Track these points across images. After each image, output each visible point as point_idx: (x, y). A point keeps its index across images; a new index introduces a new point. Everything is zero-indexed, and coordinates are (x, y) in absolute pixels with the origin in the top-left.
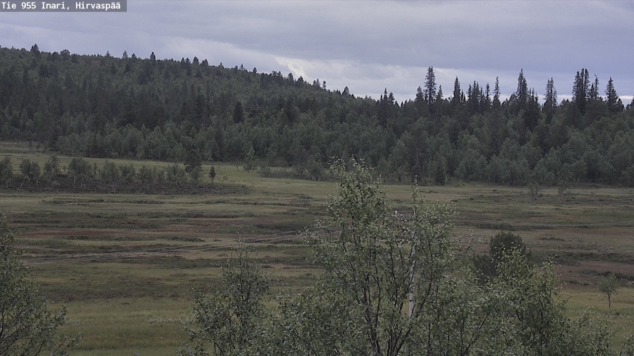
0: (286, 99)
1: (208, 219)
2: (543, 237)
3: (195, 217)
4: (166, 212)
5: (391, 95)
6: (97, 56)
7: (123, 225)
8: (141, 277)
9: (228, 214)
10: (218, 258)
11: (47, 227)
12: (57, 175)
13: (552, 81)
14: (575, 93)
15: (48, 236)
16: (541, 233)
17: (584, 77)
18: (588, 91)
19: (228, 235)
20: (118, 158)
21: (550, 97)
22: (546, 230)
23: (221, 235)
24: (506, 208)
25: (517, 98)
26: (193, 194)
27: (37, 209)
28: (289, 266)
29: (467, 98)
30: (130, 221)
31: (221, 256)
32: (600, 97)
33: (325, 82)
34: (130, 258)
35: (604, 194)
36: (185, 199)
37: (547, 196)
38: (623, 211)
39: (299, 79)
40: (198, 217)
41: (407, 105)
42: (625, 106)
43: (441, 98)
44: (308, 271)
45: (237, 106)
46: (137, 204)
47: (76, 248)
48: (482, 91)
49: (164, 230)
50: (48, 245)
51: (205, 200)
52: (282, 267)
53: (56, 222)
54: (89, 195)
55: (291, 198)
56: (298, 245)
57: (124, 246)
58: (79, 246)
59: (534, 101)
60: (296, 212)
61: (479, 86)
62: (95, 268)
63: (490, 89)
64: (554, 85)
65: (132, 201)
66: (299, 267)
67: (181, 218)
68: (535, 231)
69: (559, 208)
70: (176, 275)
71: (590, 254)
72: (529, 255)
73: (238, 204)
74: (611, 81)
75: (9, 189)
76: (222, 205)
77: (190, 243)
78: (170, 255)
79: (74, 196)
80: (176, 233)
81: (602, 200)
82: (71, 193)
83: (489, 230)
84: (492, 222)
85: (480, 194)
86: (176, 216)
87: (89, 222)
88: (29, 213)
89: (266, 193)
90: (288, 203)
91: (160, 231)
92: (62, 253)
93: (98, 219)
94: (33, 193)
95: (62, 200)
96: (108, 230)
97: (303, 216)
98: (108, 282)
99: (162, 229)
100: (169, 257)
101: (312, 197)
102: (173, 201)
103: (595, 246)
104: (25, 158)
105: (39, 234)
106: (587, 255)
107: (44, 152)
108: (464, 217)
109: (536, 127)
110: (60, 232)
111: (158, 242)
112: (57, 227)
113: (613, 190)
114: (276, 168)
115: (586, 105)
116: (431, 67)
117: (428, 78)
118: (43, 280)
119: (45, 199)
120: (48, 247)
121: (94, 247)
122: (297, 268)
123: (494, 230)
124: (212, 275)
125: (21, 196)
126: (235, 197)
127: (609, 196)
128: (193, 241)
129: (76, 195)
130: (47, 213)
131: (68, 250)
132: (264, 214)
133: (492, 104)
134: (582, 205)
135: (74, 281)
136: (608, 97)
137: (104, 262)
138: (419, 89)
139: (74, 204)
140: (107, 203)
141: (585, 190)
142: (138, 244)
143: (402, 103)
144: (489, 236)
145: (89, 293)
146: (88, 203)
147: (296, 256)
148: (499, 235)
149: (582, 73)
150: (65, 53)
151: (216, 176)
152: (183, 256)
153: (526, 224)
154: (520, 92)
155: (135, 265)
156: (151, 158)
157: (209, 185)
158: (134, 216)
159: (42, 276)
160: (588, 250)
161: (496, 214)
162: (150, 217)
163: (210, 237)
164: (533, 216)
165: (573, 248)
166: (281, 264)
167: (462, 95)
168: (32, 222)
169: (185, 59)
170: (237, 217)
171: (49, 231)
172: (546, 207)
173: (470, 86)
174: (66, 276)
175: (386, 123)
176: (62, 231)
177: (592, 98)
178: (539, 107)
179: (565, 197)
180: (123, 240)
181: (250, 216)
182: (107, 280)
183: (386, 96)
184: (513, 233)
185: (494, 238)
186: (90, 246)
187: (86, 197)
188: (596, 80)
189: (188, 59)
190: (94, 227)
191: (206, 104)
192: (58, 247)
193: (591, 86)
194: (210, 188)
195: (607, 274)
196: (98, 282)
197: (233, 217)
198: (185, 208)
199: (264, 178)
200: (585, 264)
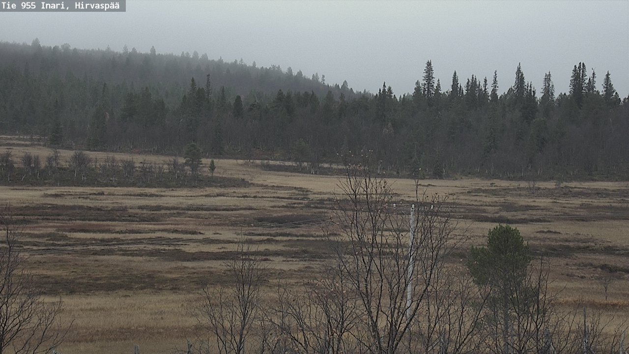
0: (285, 93)
1: (208, 212)
2: (539, 230)
3: (195, 210)
4: (166, 205)
5: (390, 89)
6: (97, 50)
7: (123, 218)
8: (141, 269)
9: (228, 208)
10: (218, 251)
11: (48, 219)
12: (58, 168)
13: (550, 75)
14: (572, 87)
15: (49, 229)
16: (539, 226)
17: (581, 71)
18: (585, 85)
19: (227, 228)
20: (118, 152)
21: (548, 91)
22: (543, 223)
23: (220, 228)
24: (504, 201)
25: (515, 92)
26: (193, 187)
27: (38, 202)
28: (289, 259)
29: (465, 92)
30: (131, 214)
31: (221, 249)
32: (597, 90)
33: (324, 76)
34: (131, 251)
35: (602, 187)
36: (185, 192)
37: (545, 190)
38: (620, 204)
39: (298, 72)
40: (198, 210)
41: (404, 100)
42: (622, 100)
43: (440, 91)
44: (307, 264)
45: (236, 100)
46: (137, 197)
47: (77, 241)
48: (479, 85)
49: (164, 223)
50: (49, 238)
51: (205, 193)
52: (282, 260)
53: (58, 215)
54: (91, 188)
55: (290, 192)
56: (298, 238)
57: (123, 239)
58: (79, 238)
59: (531, 95)
60: (296, 205)
61: (477, 80)
62: (96, 261)
63: (487, 82)
64: (551, 78)
65: (132, 194)
66: (298, 260)
67: (180, 211)
68: (532, 224)
69: (555, 201)
70: (175, 268)
71: (588, 247)
72: (526, 247)
73: (238, 197)
74: (608, 75)
75: (10, 182)
76: (222, 198)
77: (189, 236)
78: (170, 248)
79: (75, 189)
80: (177, 226)
81: (599, 193)
82: (72, 186)
83: (487, 223)
84: (489, 216)
85: (478, 188)
86: (176, 209)
87: (90, 215)
88: (31, 206)
89: (265, 186)
90: (288, 196)
91: (160, 224)
92: (63, 246)
93: (99, 212)
94: (35, 186)
95: (62, 193)
96: (109, 223)
97: (301, 209)
98: (109, 274)
99: (163, 223)
100: (169, 250)
101: (312, 191)
102: (173, 194)
103: (591, 239)
104: (27, 151)
105: (41, 227)
106: (584, 248)
107: (44, 145)
108: (462, 210)
109: (534, 120)
110: (61, 224)
111: (158, 234)
112: (58, 220)
113: (610, 184)
114: (274, 161)
115: (583, 99)
116: (429, 61)
117: (426, 72)
118: (44, 272)
119: (46, 192)
120: (49, 240)
121: (94, 239)
122: (296, 261)
123: (492, 223)
124: (212, 268)
125: (23, 189)
126: (234, 191)
127: (605, 189)
128: (193, 234)
129: (77, 188)
130: (49, 206)
131: (69, 243)
132: (264, 208)
133: (490, 98)
134: (579, 198)
135: (76, 274)
136: (605, 91)
137: (104, 255)
138: (417, 83)
139: (75, 196)
140: (107, 197)
141: (582, 183)
142: (139, 238)
143: (401, 97)
144: (487, 229)
145: (90, 285)
146: (89, 196)
147: (294, 249)
148: (497, 227)
149: (580, 67)
150: (66, 48)
151: (216, 169)
152: (183, 248)
153: (523, 217)
154: (518, 86)
155: (135, 257)
156: (151, 152)
157: (209, 178)
158: (136, 209)
159: (43, 269)
160: (584, 242)
161: (493, 208)
162: (150, 210)
163: (210, 230)
164: (531, 209)
165: (570, 241)
166: (280, 257)
167: (460, 89)
168: (32, 215)
169: (185, 52)
170: (235, 210)
171: (51, 224)
172: (543, 201)
173: (468, 80)
174: (68, 269)
175: (385, 117)
176: (64, 223)
177: (589, 91)
178: (536, 101)
179: (562, 190)
180: (123, 233)
181: (249, 209)
182: (109, 273)
183: (385, 90)
184: (510, 225)
185: (491, 231)
186: (90, 238)
187: (88, 190)
188: (594, 74)
189: (187, 53)
190: (95, 220)
191: (207, 97)
192: (58, 240)
193: (588, 79)
194: (211, 182)
195: (604, 267)
196: (98, 275)
197: (232, 210)
198: (185, 201)
199: (264, 172)
200: (582, 257)
